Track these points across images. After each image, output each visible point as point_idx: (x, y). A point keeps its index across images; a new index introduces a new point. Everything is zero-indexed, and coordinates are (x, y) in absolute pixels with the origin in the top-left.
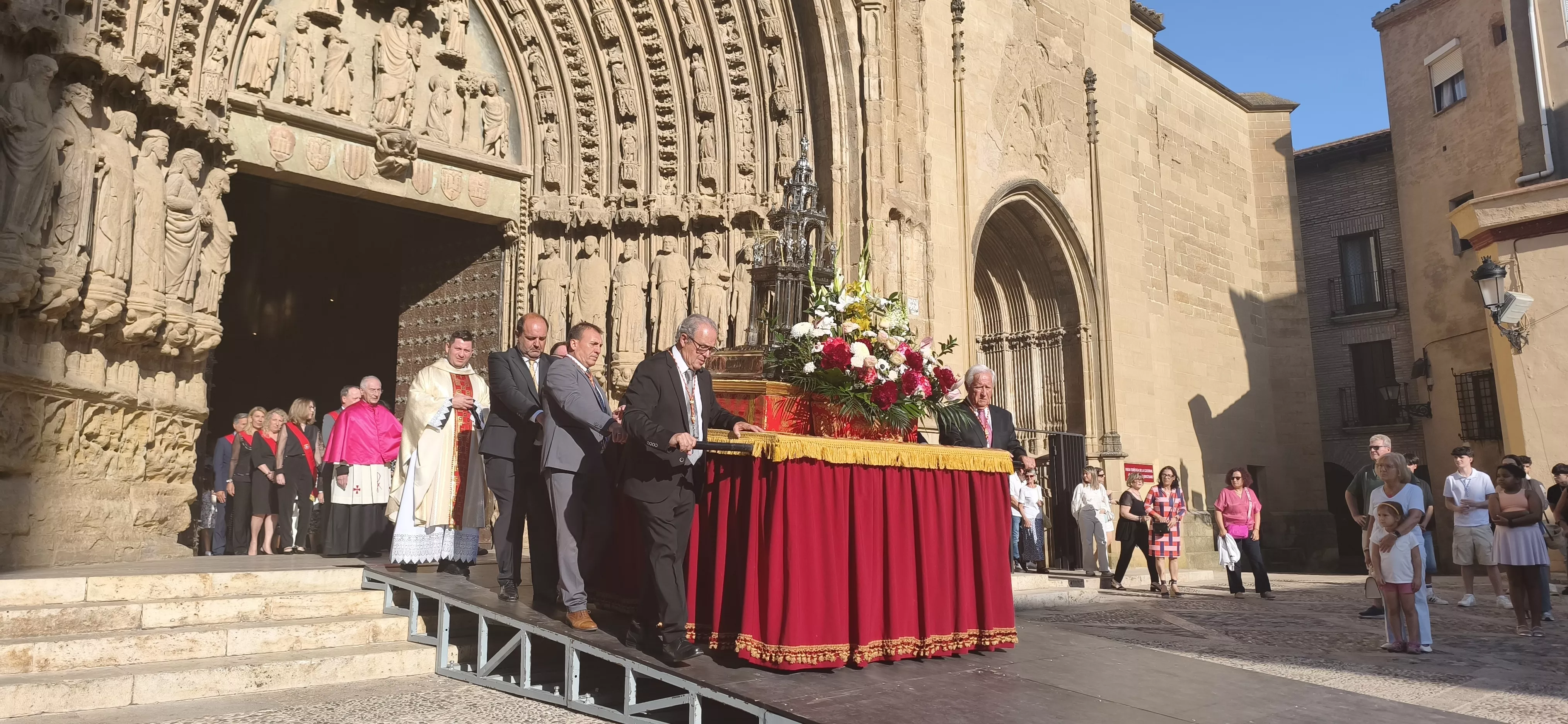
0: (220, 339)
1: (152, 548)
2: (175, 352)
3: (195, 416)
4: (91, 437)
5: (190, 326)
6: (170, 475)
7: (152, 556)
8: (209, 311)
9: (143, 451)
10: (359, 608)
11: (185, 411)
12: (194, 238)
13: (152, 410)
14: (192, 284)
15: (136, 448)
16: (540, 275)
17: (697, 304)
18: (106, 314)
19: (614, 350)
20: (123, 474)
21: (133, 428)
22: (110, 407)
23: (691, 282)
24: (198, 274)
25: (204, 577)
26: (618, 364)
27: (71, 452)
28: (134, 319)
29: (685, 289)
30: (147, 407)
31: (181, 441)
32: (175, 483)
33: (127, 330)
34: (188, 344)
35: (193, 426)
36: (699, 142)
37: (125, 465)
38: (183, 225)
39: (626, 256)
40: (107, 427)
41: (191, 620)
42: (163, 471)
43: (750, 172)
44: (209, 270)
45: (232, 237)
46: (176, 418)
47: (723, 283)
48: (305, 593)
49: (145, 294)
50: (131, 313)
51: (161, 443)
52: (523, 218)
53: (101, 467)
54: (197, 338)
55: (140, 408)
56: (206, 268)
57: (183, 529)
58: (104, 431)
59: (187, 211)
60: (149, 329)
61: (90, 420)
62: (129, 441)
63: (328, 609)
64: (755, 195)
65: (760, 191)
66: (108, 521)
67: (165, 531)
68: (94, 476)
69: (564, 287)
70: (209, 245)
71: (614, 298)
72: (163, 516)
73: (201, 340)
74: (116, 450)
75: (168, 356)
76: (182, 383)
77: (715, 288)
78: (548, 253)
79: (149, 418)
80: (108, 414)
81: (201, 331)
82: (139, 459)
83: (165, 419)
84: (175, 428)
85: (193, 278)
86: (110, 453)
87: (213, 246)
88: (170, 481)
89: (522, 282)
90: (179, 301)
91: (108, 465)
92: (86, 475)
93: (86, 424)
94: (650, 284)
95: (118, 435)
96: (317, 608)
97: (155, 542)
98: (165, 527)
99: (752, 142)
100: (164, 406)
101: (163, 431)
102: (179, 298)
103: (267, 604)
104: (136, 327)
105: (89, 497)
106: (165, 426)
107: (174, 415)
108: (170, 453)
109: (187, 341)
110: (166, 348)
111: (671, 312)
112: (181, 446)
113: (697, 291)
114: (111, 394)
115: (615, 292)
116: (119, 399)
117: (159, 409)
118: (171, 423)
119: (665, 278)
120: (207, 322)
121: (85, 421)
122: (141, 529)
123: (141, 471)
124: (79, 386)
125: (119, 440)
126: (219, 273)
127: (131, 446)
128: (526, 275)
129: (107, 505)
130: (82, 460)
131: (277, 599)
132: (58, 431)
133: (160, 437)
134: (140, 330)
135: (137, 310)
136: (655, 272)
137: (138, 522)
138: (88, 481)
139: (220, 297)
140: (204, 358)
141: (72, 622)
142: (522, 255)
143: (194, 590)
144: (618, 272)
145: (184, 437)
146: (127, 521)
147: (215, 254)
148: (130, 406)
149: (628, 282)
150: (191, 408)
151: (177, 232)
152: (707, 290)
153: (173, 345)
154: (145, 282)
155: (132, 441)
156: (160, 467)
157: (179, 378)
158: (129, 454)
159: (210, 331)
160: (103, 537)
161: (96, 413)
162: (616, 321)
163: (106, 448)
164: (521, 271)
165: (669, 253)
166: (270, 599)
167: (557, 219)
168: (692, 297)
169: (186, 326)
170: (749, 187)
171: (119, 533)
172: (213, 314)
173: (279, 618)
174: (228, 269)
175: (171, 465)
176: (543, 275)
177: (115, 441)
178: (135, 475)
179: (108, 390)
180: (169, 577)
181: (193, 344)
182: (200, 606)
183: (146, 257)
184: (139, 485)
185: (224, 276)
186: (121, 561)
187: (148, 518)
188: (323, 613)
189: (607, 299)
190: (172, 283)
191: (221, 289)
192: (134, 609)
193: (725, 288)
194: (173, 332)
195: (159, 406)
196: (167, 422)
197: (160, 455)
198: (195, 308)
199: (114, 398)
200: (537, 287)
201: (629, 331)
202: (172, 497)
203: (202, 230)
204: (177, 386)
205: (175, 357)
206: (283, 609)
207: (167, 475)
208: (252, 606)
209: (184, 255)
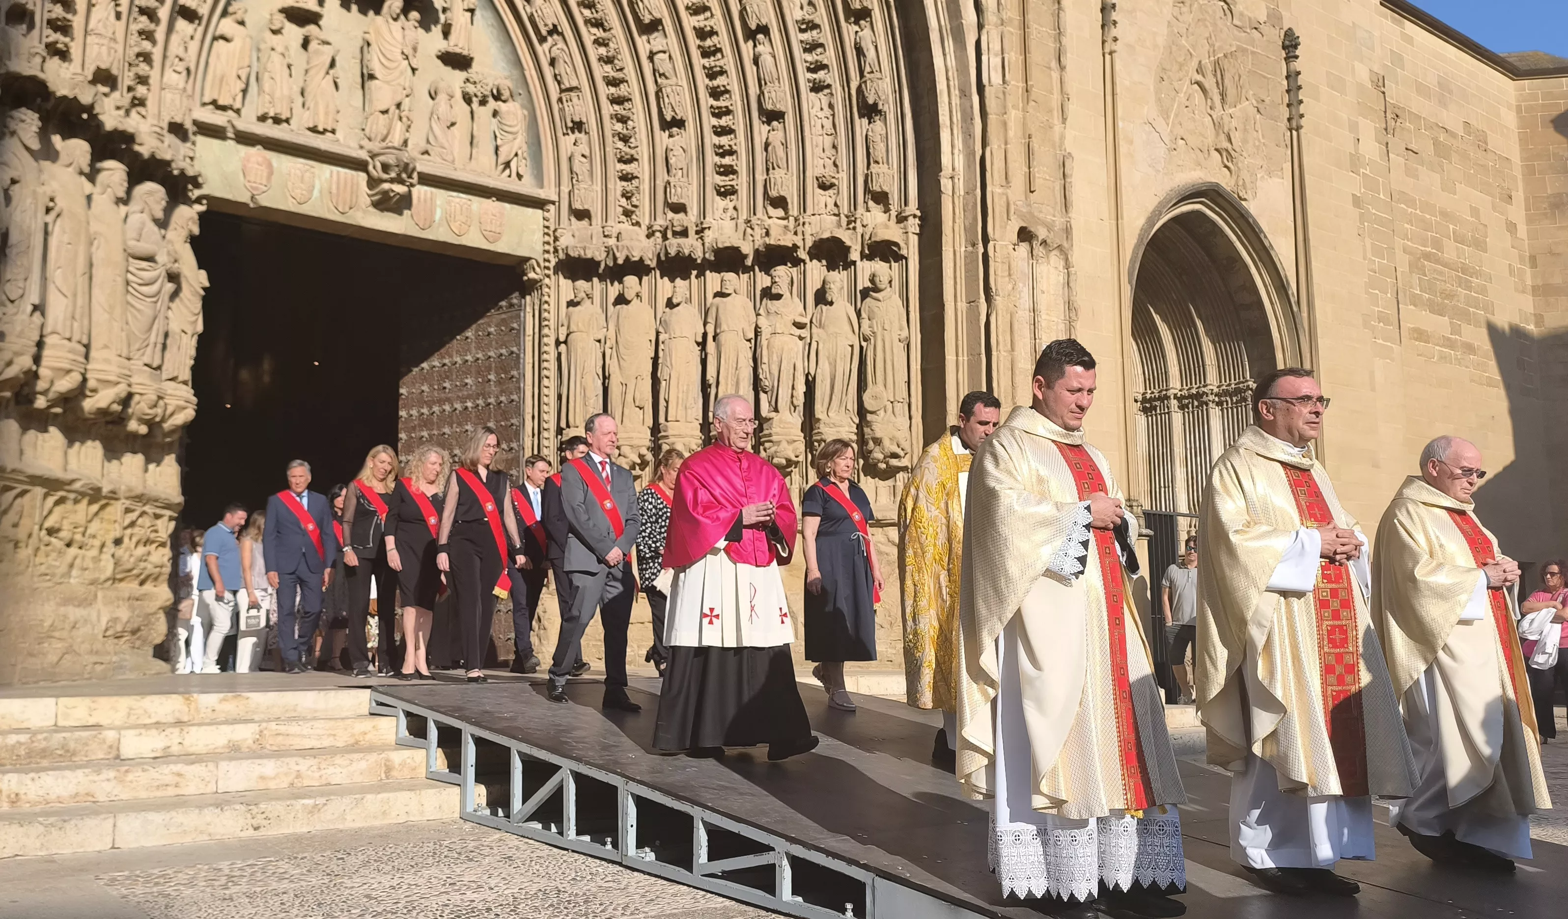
0: (193, 413)
1: (125, 663)
2: (143, 430)
3: (168, 507)
4: (51, 532)
5: (160, 398)
6: (142, 577)
7: (124, 673)
8: (180, 379)
9: (110, 548)
10: (367, 737)
11: (156, 501)
12: (159, 292)
13: (117, 499)
14: (159, 346)
15: (103, 546)
16: (568, 328)
17: (765, 360)
18: (65, 385)
19: (662, 420)
20: (89, 576)
21: (99, 521)
22: (72, 496)
23: (757, 332)
24: (166, 335)
25: (188, 699)
26: (666, 437)
27: (30, 551)
28: (94, 391)
29: (749, 340)
30: (113, 496)
31: (153, 535)
32: (148, 587)
33: (89, 405)
34: (158, 419)
35: (166, 519)
36: (766, 150)
37: (91, 565)
38: (147, 275)
39: (675, 301)
40: (70, 520)
41: (175, 749)
42: (135, 572)
43: (832, 186)
44: (178, 330)
45: (204, 289)
46: (147, 508)
47: (798, 332)
48: (304, 719)
49: (107, 361)
50: (91, 384)
51: (130, 539)
52: (546, 256)
53: (64, 568)
54: (168, 412)
55: (106, 497)
56: (174, 327)
57: (158, 640)
58: (66, 525)
59: (150, 259)
60: (113, 402)
61: (50, 512)
62: (94, 537)
63: (331, 738)
64: (838, 215)
65: (845, 209)
66: (75, 633)
67: (138, 643)
68: (57, 579)
69: (599, 341)
70: (177, 300)
71: (661, 354)
72: (136, 625)
73: (172, 414)
74: (80, 548)
75: (135, 435)
76: (152, 467)
77: (787, 338)
78: (578, 299)
79: (116, 509)
80: (69, 505)
81: (172, 403)
82: (106, 557)
83: (133, 511)
84: (146, 521)
85: (161, 340)
86: (73, 551)
87: (181, 300)
88: (142, 583)
89: (547, 336)
90: (146, 368)
91: (71, 566)
92: (48, 578)
93: (46, 517)
94: (705, 335)
95: (81, 530)
96: (319, 737)
97: (127, 657)
98: (138, 639)
99: (834, 147)
100: (133, 494)
101: (132, 524)
102: (146, 365)
103: (261, 732)
104: (98, 401)
105: (52, 603)
106: (134, 518)
107: (144, 505)
108: (141, 550)
109: (156, 416)
110: (133, 425)
111: (732, 371)
112: (153, 542)
113: (764, 343)
114: (73, 481)
115: (661, 346)
116: (82, 486)
117: (127, 498)
118: (141, 515)
119: (724, 327)
120: (178, 393)
121: (45, 513)
122: (111, 641)
123: (109, 572)
124: (38, 472)
125: (84, 535)
126: (190, 333)
127: (97, 543)
128: (552, 327)
129: (74, 613)
130: (43, 560)
131: (273, 726)
132: (15, 525)
133: (129, 531)
134: (103, 404)
135: (99, 380)
136: (711, 320)
137: (108, 633)
138: (49, 584)
139: (192, 362)
140: (176, 437)
141: (44, 750)
142: (546, 302)
143: (177, 714)
144: (665, 321)
145: (156, 531)
146: (96, 631)
147: (185, 311)
148: (95, 495)
149: (678, 334)
150: (163, 496)
151: (140, 285)
152: (777, 341)
153: (141, 421)
154: (106, 347)
155: (99, 537)
156: (129, 566)
157: (148, 461)
158: (94, 552)
159: (182, 403)
160: (69, 650)
161: (58, 503)
162: (663, 383)
163: (68, 545)
164: (546, 323)
165: (729, 295)
166: (264, 725)
167: (589, 256)
168: (758, 351)
169: (154, 398)
170: (831, 206)
171: (86, 646)
172: (185, 383)
173: (275, 748)
174: (200, 328)
175: (142, 565)
176: (573, 328)
177: (78, 537)
178: (103, 577)
179: (69, 476)
180: (149, 699)
181: (163, 420)
182: (184, 732)
183: (106, 316)
184: (108, 589)
185: (196, 337)
186: (90, 679)
187: (119, 628)
188: (326, 742)
189: (653, 355)
190: (137, 346)
191: (193, 352)
192: (110, 735)
193: (801, 338)
194: (139, 406)
195: (127, 495)
196: (136, 514)
197: (130, 553)
198: (165, 376)
199: (77, 486)
200: (565, 342)
201: (680, 395)
202: (145, 603)
203: (169, 281)
204: (146, 470)
205: (144, 436)
206: (280, 738)
207: (138, 576)
208: (245, 734)
209: (149, 312)
